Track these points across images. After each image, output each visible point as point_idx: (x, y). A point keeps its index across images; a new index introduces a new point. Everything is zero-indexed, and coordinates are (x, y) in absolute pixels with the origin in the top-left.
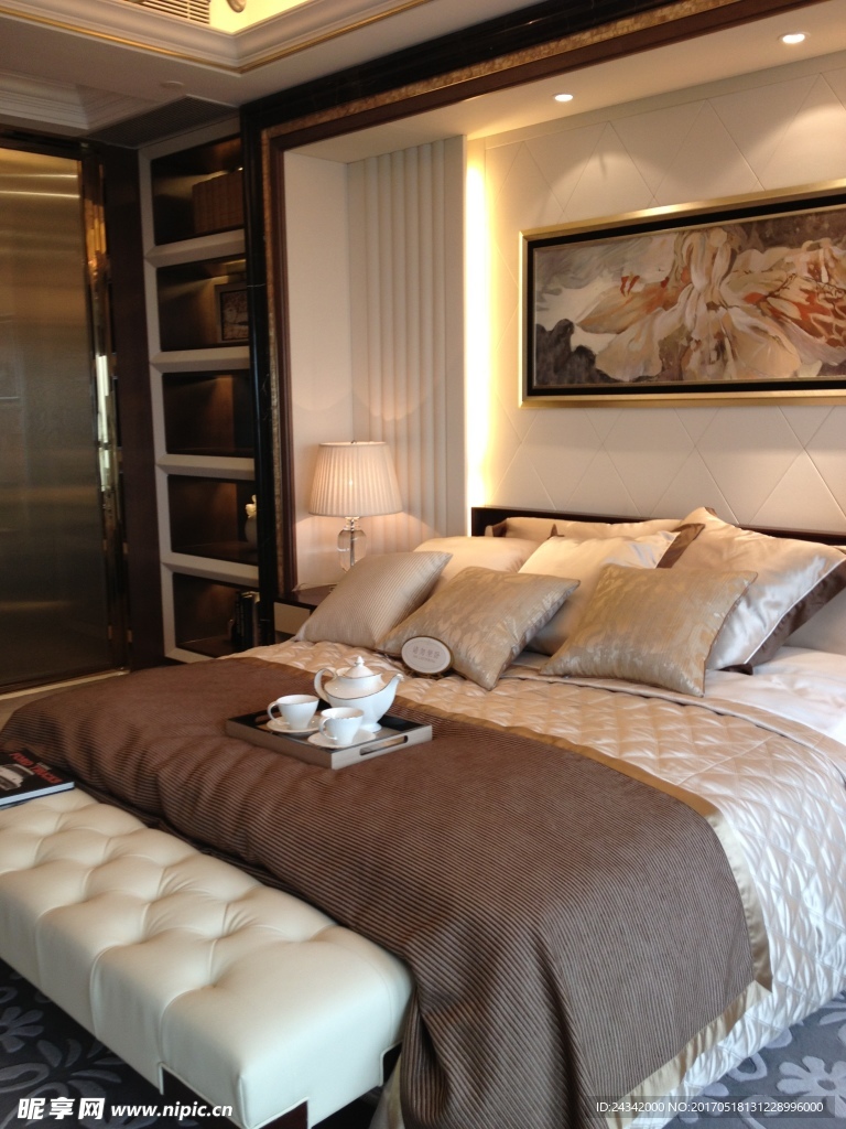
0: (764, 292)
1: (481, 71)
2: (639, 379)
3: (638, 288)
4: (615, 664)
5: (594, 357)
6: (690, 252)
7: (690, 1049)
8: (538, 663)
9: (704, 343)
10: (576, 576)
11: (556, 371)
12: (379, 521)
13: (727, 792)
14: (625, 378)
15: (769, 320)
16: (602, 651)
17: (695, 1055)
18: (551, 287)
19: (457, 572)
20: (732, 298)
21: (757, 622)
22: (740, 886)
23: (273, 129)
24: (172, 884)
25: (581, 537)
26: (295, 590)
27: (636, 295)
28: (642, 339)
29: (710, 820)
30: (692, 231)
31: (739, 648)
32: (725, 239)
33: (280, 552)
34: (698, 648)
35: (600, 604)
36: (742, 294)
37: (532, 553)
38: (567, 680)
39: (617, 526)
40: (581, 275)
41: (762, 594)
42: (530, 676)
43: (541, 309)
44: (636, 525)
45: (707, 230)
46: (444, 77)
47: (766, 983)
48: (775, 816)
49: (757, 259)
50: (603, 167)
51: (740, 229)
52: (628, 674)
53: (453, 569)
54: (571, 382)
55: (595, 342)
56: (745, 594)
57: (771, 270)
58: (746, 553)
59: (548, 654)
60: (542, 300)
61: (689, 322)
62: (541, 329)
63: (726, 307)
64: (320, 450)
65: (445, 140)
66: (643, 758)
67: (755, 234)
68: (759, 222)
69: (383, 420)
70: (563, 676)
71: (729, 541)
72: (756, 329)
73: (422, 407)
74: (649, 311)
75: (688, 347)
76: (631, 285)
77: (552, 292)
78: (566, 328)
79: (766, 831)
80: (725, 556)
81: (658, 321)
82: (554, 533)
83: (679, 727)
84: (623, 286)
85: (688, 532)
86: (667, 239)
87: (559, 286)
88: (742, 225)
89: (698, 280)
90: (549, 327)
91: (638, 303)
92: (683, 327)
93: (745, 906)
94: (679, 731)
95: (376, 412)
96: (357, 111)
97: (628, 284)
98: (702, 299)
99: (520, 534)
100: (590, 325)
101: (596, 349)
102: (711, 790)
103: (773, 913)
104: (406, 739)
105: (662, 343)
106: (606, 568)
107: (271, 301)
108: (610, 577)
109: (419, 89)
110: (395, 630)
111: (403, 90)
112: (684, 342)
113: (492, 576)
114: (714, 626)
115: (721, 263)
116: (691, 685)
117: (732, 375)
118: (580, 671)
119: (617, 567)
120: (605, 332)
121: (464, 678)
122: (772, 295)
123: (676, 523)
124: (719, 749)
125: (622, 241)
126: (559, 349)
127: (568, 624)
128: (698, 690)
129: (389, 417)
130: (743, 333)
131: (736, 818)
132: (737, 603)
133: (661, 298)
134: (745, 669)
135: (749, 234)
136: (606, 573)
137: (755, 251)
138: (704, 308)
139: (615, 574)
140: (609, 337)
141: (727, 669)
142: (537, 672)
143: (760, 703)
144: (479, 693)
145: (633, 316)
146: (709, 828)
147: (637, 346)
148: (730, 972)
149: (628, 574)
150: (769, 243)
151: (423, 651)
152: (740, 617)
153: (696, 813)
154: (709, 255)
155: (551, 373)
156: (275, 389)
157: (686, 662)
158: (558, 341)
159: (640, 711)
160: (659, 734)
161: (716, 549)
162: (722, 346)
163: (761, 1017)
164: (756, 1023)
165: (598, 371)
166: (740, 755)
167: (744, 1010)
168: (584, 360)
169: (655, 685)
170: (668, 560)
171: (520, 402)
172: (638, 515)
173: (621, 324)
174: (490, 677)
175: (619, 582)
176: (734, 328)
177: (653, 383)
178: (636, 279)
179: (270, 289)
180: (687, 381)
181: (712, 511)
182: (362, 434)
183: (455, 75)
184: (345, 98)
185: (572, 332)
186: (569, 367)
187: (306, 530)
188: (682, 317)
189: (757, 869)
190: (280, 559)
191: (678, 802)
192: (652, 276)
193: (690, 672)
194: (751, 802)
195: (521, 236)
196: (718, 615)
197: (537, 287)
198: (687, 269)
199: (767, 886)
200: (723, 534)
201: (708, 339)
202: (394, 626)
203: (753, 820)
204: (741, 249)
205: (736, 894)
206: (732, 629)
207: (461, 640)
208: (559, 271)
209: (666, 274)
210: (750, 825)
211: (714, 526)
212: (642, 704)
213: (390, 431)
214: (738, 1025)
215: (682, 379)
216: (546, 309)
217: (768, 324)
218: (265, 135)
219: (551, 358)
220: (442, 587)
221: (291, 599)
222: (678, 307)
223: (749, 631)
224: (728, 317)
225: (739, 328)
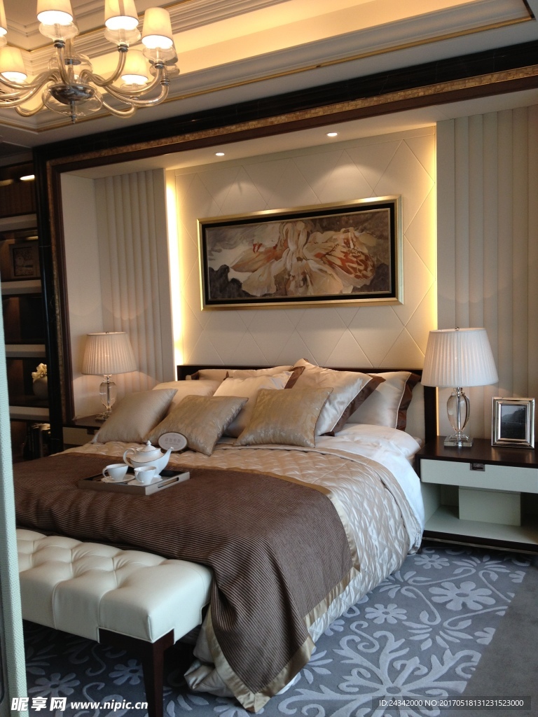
0: (324, 252)
1: (178, 140)
2: (265, 295)
3: (262, 249)
4: (271, 436)
5: (241, 284)
6: (287, 233)
7: (330, 596)
8: (232, 441)
9: (297, 277)
10: (246, 395)
11: (221, 292)
12: (121, 377)
13: (334, 484)
14: (258, 294)
15: (327, 266)
16: (265, 431)
17: (332, 600)
18: (216, 248)
19: (182, 398)
20: (309, 255)
21: (334, 411)
22: (344, 524)
23: (53, 161)
24: (78, 555)
25: (243, 378)
26: (73, 419)
27: (262, 253)
28: (265, 275)
29: (328, 496)
30: (288, 222)
31: (326, 425)
32: (304, 227)
33: (63, 398)
34: (310, 425)
35: (261, 408)
36: (314, 253)
37: (218, 387)
38: (248, 447)
39: (259, 371)
40: (232, 242)
41: (335, 398)
42: (228, 447)
43: (211, 260)
44: (269, 369)
45: (295, 222)
46: (157, 141)
47: (358, 568)
48: (354, 494)
49: (320, 237)
50: (240, 188)
51: (310, 222)
52: (278, 441)
53: (179, 398)
54: (230, 297)
55: (241, 277)
56: (328, 398)
57: (327, 242)
58: (326, 379)
59: (236, 437)
60: (211, 255)
61: (288, 267)
62: (212, 270)
63: (307, 260)
64: (87, 338)
65: (153, 170)
66: (295, 474)
67: (318, 225)
68: (320, 219)
69: (122, 320)
70: (246, 445)
71: (318, 374)
72: (321, 270)
73: (145, 311)
74: (268, 261)
75: (289, 279)
76: (258, 248)
77: (216, 251)
78: (225, 269)
79: (351, 500)
80: (317, 381)
81: (273, 266)
82: (227, 376)
83: (307, 461)
84: (254, 248)
85: (297, 371)
86: (275, 226)
87: (220, 248)
88: (312, 220)
89: (292, 247)
90: (216, 269)
91: (262, 257)
92: (286, 269)
93: (346, 533)
94: (307, 463)
95: (117, 315)
96: (106, 155)
97: (256, 247)
98: (294, 255)
99: (206, 378)
100: (238, 268)
101: (242, 280)
102: (327, 484)
103: (357, 537)
104: (178, 479)
105: (276, 277)
106: (260, 391)
107: (54, 255)
108: (264, 394)
109: (143, 146)
110: (153, 431)
111: (134, 146)
112: (287, 277)
113: (203, 399)
114: (316, 414)
115: (303, 238)
116: (309, 442)
117: (311, 293)
118: (254, 442)
119: (266, 390)
120: (246, 271)
121: (195, 451)
122: (327, 254)
123: (289, 367)
124: (326, 468)
125: (252, 226)
126: (222, 280)
127: (244, 420)
128: (312, 445)
129: (126, 318)
130: (316, 272)
131: (339, 495)
132: (325, 403)
133: (274, 255)
134: (331, 434)
135: (315, 224)
136: (261, 393)
137: (318, 233)
138: (296, 260)
139: (266, 393)
140: (248, 274)
141: (322, 435)
142: (232, 445)
143: (341, 447)
144: (205, 457)
145: (260, 263)
146: (328, 499)
147: (263, 279)
148: (343, 562)
149: (272, 393)
150: (325, 229)
151: (171, 440)
152: (327, 410)
153: (322, 494)
154: (296, 234)
155: (219, 293)
156: (57, 304)
157: (306, 432)
158: (221, 276)
159: (287, 456)
160: (299, 465)
161: (312, 378)
162: (306, 279)
163: (356, 585)
164: (354, 588)
165: (244, 291)
166: (336, 470)
167: (350, 581)
168: (236, 286)
169: (292, 445)
170: (290, 384)
171: (202, 308)
172: (269, 365)
173: (255, 267)
174: (209, 450)
175: (269, 397)
176: (311, 270)
177: (272, 297)
178: (260, 245)
179: (54, 248)
180: (289, 296)
181: (307, 360)
182: (109, 328)
183: (163, 140)
184: (99, 147)
185: (228, 271)
186: (227, 289)
187: (79, 384)
188: (285, 264)
189: (349, 517)
190: (63, 402)
191: (314, 490)
192: (269, 244)
193: (308, 436)
194: (344, 488)
195: (198, 222)
196: (318, 409)
197: (208, 248)
198: (286, 241)
199: (354, 524)
200: (315, 371)
201: (298, 275)
202: (151, 430)
203: (346, 496)
204: (312, 232)
205: (342, 528)
206: (323, 417)
207: (192, 432)
208: (220, 240)
209: (276, 243)
210: (345, 498)
211: (310, 367)
212: (288, 453)
213: (127, 325)
214: (347, 588)
215: (286, 295)
216: (214, 260)
217: (327, 268)
218: (48, 164)
219: (218, 285)
220: (173, 408)
221: (72, 424)
222: (283, 259)
223: (331, 416)
224: (307, 264)
225: (313, 270)
